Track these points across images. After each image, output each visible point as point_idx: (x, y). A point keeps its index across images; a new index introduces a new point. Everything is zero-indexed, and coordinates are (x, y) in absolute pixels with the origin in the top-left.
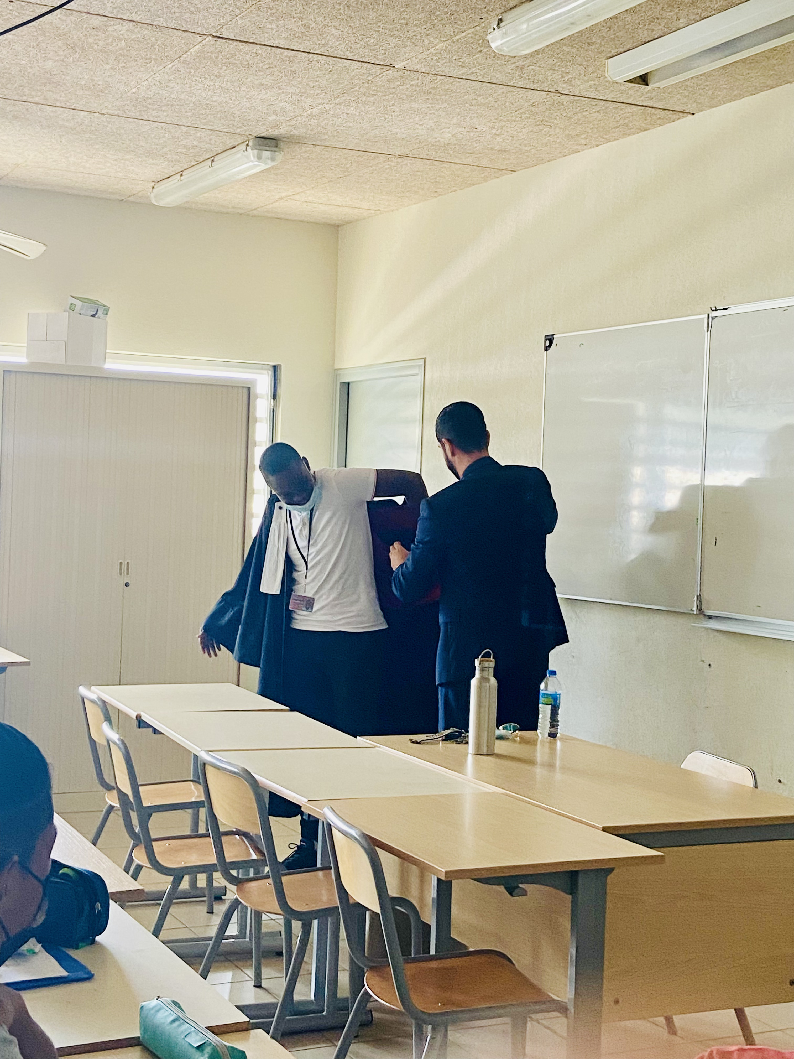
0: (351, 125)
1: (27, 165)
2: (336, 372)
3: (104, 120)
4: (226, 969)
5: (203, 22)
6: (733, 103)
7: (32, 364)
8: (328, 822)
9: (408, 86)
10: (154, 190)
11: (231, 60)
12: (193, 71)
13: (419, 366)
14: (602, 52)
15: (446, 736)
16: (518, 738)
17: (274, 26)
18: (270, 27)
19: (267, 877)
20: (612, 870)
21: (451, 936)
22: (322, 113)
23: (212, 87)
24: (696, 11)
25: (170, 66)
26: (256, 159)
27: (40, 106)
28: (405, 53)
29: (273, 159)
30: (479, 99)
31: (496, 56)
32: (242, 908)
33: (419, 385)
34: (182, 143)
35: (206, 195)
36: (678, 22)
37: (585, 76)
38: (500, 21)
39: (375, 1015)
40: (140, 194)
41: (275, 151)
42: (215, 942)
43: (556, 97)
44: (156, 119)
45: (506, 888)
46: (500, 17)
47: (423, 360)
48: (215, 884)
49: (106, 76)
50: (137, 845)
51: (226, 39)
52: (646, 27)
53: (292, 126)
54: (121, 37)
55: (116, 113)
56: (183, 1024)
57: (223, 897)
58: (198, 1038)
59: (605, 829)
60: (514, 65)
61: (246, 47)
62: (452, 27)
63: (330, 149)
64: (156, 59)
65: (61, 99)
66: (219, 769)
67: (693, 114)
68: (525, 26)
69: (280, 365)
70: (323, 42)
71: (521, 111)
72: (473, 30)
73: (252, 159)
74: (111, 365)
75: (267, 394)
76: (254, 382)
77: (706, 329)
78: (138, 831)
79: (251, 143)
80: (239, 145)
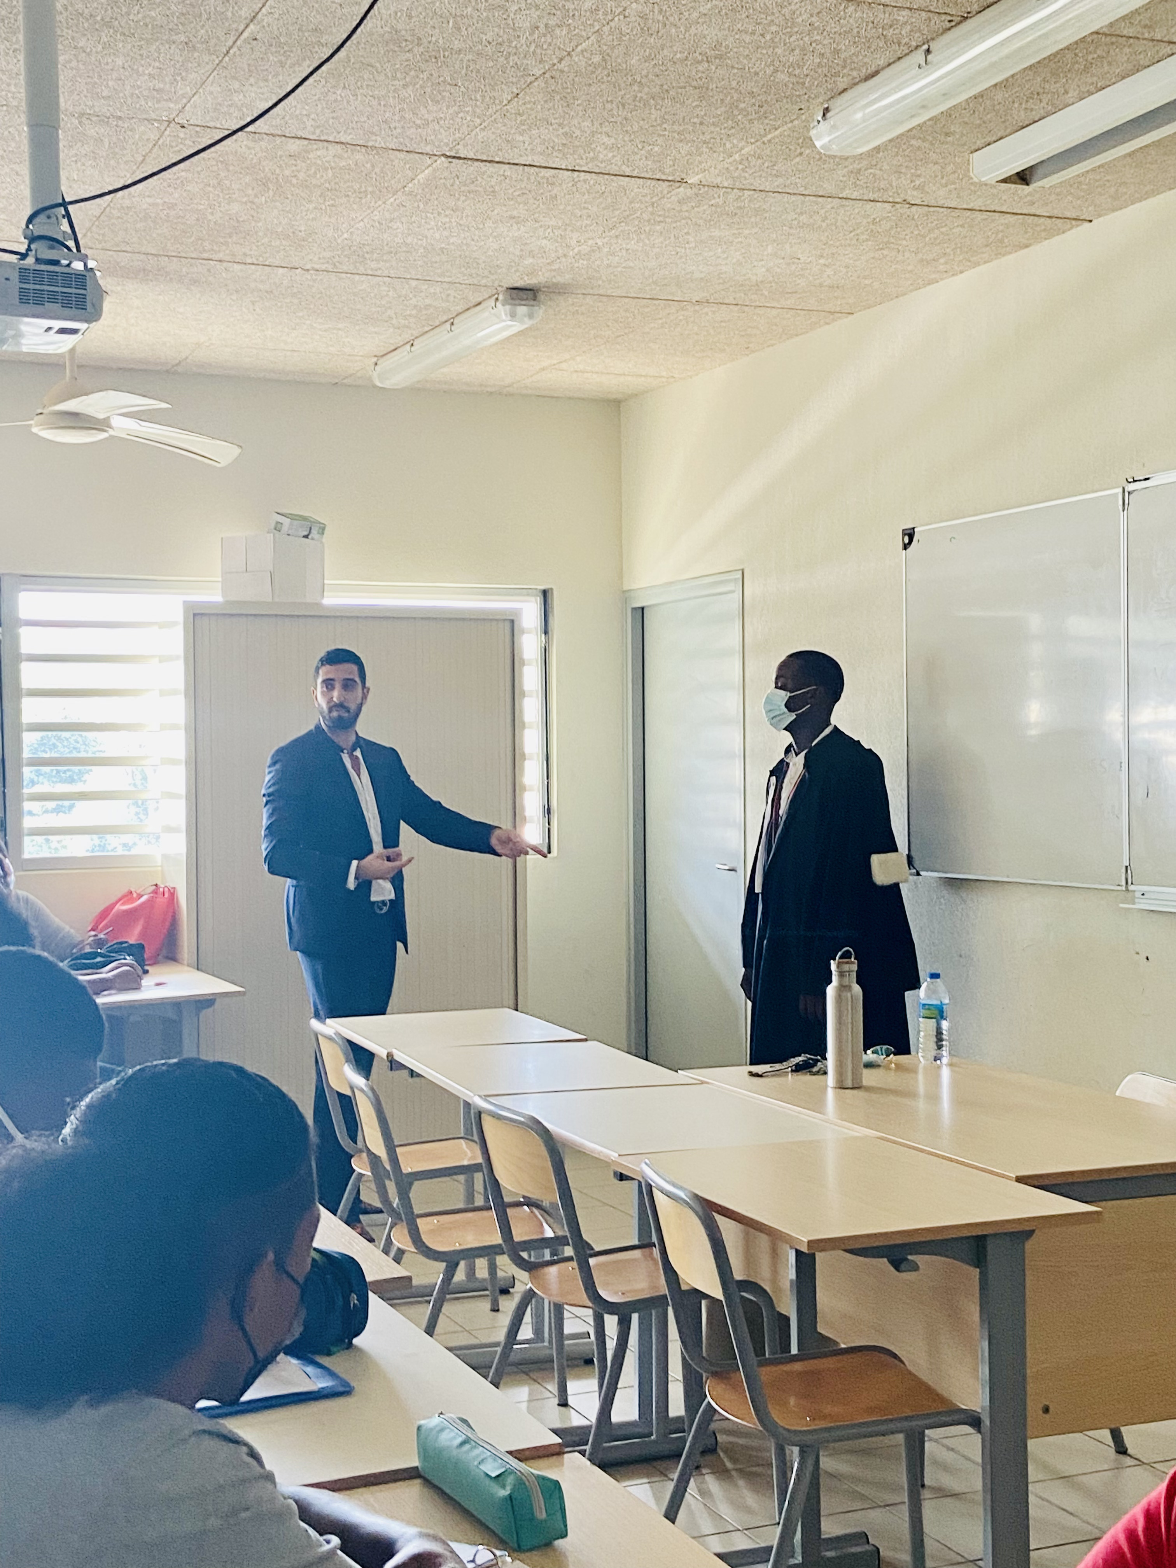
0: (631, 264)
1: (212, 344)
2: (625, 595)
3: (309, 277)
4: (520, 1383)
5: (433, 137)
6: (1144, 202)
7: (228, 603)
8: (646, 1181)
9: (705, 207)
10: (377, 368)
11: (472, 187)
12: (422, 206)
13: (736, 579)
14: (965, 144)
15: (797, 1065)
16: (893, 1065)
17: (526, 138)
18: (521, 138)
19: (570, 1259)
20: (1030, 1233)
21: (820, 1330)
22: (593, 251)
23: (447, 225)
24: (1090, 80)
25: (392, 200)
26: (509, 318)
27: (225, 264)
28: (700, 163)
29: (531, 316)
30: (801, 218)
31: (823, 158)
32: (537, 1302)
33: (736, 605)
34: (411, 302)
35: (445, 370)
36: (1066, 96)
37: (942, 178)
38: (826, 110)
39: (720, 1438)
40: (359, 374)
41: (533, 306)
42: (505, 1347)
43: (904, 209)
44: (376, 273)
45: (888, 1261)
46: (826, 106)
47: (740, 572)
48: (500, 1274)
49: (308, 219)
50: (396, 1224)
51: (464, 159)
52: (1024, 106)
53: (554, 270)
54: (327, 165)
55: (324, 268)
56: (475, 1447)
57: (511, 1290)
58: (496, 1465)
59: (1020, 1180)
60: (846, 170)
61: (491, 169)
62: (762, 123)
63: (604, 299)
64: (372, 193)
65: (252, 253)
66: (498, 1118)
67: (1091, 221)
68: (859, 115)
69: (552, 589)
70: (592, 154)
71: (858, 231)
72: (790, 125)
73: (504, 317)
74: (330, 600)
75: (536, 629)
76: (518, 612)
77: (1121, 508)
78: (398, 1205)
79: (501, 297)
80: (484, 300)
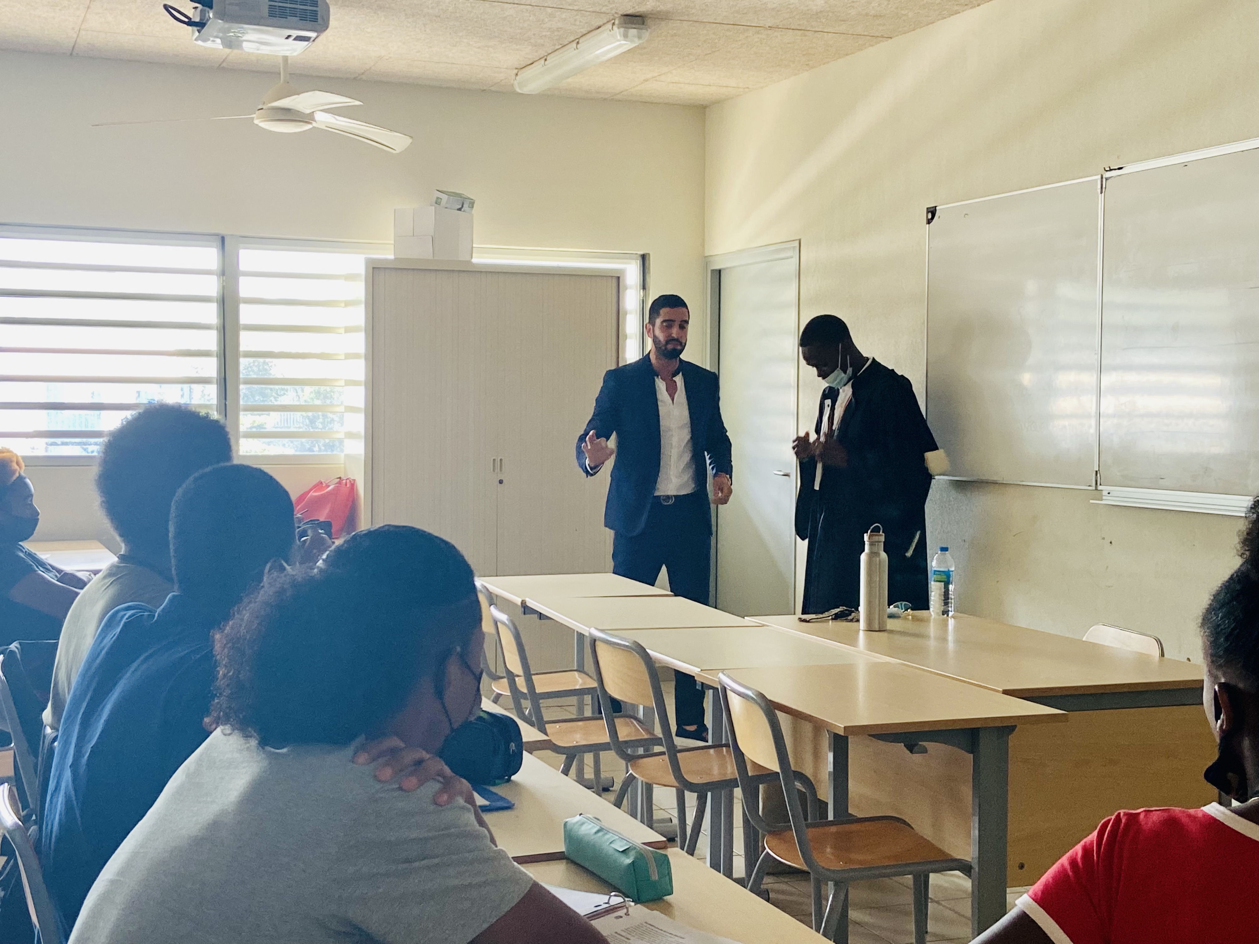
1: (391, 58)
2: (706, 260)
8: (722, 686)
10: (518, 78)
13: (794, 247)
16: (910, 617)
20: (1012, 729)
21: (850, 811)
26: (622, 38)
29: (640, 37)
33: (794, 268)
34: (546, 25)
40: (503, 83)
41: (642, 29)
45: (904, 745)
47: (798, 242)
56: (606, 834)
58: (622, 844)
59: (1006, 692)
63: (697, 24)
66: (609, 646)
69: (649, 254)
73: (619, 38)
74: (478, 259)
75: (637, 284)
76: (622, 272)
77: (1099, 191)
79: (617, 22)
80: (604, 24)
